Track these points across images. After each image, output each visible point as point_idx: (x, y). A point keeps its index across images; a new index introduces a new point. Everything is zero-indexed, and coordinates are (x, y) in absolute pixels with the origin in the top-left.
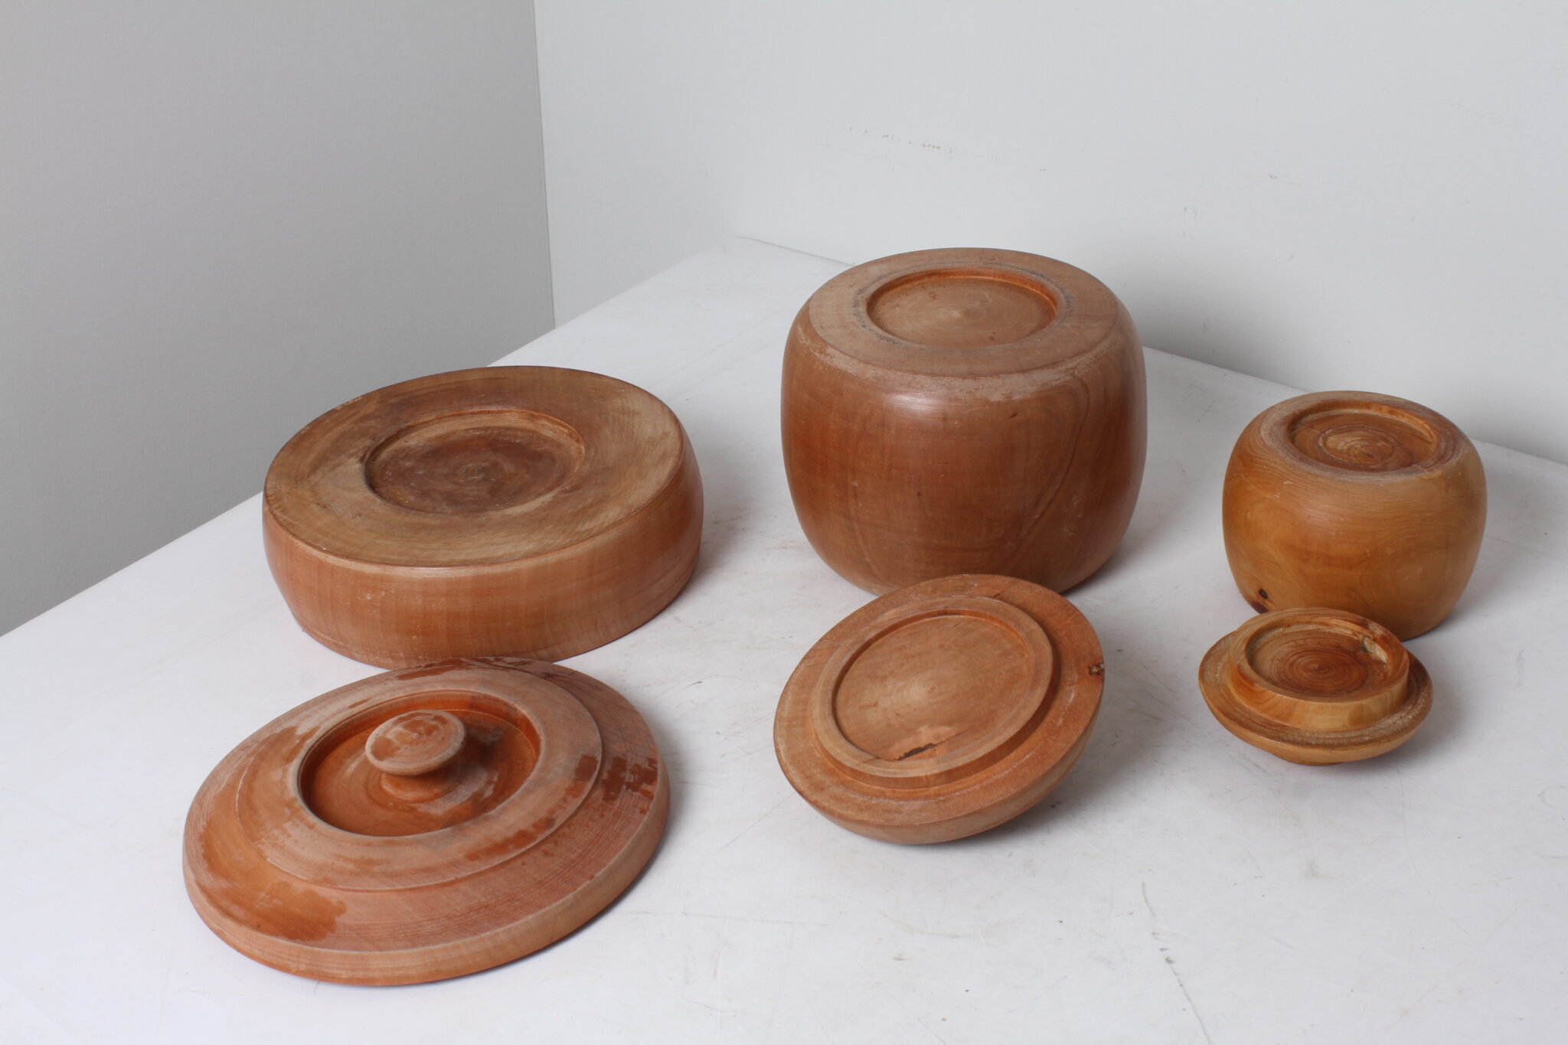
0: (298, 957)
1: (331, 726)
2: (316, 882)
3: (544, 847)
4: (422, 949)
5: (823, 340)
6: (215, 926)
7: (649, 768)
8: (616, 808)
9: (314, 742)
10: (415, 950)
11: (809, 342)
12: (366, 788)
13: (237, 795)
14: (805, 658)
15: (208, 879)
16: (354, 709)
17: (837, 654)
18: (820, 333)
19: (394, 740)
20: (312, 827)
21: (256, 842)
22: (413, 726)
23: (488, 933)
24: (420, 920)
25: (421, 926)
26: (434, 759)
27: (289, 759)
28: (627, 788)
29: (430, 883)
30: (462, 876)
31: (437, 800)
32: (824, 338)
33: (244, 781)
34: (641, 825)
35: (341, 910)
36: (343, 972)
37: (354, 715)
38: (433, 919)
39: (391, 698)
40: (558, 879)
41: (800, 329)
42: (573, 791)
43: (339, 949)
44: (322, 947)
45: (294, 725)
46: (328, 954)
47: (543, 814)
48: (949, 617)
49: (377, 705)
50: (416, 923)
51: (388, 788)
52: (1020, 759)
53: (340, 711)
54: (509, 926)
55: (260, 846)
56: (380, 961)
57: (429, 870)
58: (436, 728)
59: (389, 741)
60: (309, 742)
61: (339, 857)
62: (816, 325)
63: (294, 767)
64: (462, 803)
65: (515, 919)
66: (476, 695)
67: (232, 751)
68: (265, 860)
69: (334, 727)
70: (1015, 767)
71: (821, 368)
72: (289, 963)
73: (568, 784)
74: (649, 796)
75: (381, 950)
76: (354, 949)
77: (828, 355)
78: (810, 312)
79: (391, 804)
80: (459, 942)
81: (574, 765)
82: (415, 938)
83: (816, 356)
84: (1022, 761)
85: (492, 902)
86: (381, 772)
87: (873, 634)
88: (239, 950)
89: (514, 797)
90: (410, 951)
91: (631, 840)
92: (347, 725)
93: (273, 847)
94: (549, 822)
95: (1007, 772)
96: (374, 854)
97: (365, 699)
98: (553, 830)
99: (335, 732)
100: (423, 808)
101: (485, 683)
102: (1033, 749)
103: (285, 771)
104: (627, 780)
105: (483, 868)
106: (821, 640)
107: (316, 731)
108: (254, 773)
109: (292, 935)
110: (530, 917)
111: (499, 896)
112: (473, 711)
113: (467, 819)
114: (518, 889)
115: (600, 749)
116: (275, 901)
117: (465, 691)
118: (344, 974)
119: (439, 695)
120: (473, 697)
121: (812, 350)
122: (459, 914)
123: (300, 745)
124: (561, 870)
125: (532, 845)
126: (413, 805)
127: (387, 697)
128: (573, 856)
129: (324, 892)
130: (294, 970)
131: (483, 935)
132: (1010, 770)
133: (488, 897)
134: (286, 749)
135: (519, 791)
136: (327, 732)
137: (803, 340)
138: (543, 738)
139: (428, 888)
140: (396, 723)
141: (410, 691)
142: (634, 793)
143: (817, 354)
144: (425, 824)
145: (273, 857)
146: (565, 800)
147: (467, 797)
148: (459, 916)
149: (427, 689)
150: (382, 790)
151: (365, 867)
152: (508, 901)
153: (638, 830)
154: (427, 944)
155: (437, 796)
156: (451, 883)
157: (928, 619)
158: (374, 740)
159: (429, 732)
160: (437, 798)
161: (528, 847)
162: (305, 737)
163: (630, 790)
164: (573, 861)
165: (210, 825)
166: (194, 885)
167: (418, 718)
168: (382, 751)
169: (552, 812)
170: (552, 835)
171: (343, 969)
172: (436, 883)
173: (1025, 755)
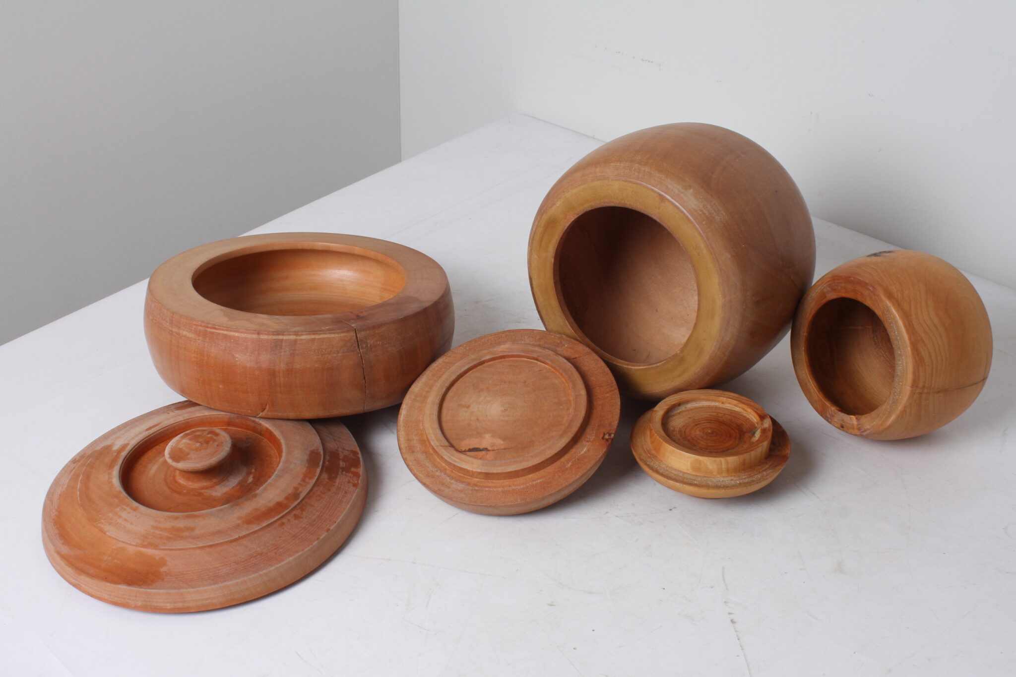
0: (136, 596)
1: (136, 443)
2: (143, 546)
3: (294, 512)
4: (221, 585)
6: (73, 581)
7: (353, 457)
8: (337, 484)
9: (126, 454)
10: (217, 586)
12: (166, 482)
13: (78, 493)
15: (65, 550)
16: (150, 431)
19: (184, 449)
20: (135, 510)
21: (97, 523)
22: (196, 438)
23: (264, 571)
24: (218, 566)
25: (219, 570)
26: (214, 459)
27: (111, 466)
28: (343, 471)
29: (222, 541)
30: (242, 535)
31: (216, 487)
33: (81, 483)
34: (355, 494)
35: (162, 562)
36: (168, 605)
37: (150, 435)
38: (226, 565)
39: (174, 422)
40: (306, 533)
42: (308, 475)
43: (164, 589)
44: (153, 589)
45: (110, 443)
46: (157, 594)
47: (290, 491)
48: (539, 363)
50: (215, 568)
51: (182, 481)
52: (533, 481)
53: (141, 433)
54: (278, 566)
55: (99, 525)
56: (192, 595)
57: (219, 533)
58: (211, 438)
59: (180, 449)
60: (124, 454)
61: (156, 528)
63: (116, 471)
64: (233, 487)
65: (281, 561)
67: (67, 465)
68: (105, 533)
69: (138, 443)
70: (528, 485)
72: (130, 601)
73: (304, 470)
74: (357, 475)
75: (194, 588)
76: (175, 588)
79: (185, 491)
80: (245, 578)
81: (306, 457)
82: (215, 578)
84: (534, 483)
85: (265, 551)
86: (176, 469)
87: (488, 357)
88: (92, 596)
89: (269, 481)
90: (213, 586)
91: (350, 504)
92: (147, 441)
93: (110, 524)
94: (295, 495)
95: (522, 487)
96: (181, 524)
98: (299, 500)
99: (139, 447)
100: (208, 492)
102: (544, 477)
103: (110, 474)
104: (341, 466)
105: (256, 529)
107: (127, 447)
108: (88, 477)
109: (130, 582)
110: (291, 558)
111: (268, 547)
112: (236, 428)
113: (239, 498)
114: (280, 541)
115: (321, 447)
116: (115, 561)
118: (169, 606)
122: (243, 560)
123: (117, 456)
124: (307, 527)
125: (286, 511)
126: (200, 491)
128: (314, 517)
129: (150, 551)
130: (133, 606)
131: (261, 573)
132: (524, 486)
133: (262, 547)
134: (107, 460)
135: (273, 477)
136: (134, 447)
138: (282, 441)
139: (221, 544)
140: (183, 438)
142: (347, 474)
144: (211, 503)
145: (111, 531)
146: (304, 480)
147: (236, 484)
148: (243, 562)
150: (176, 482)
151: (176, 534)
152: (276, 549)
153: (353, 498)
154: (224, 581)
155: (216, 484)
156: (236, 540)
157: (526, 359)
158: (170, 449)
159: (207, 442)
160: (216, 485)
161: (284, 513)
162: (119, 451)
163: (344, 473)
164: (315, 520)
165: (60, 512)
166: (56, 555)
167: (198, 433)
168: (177, 456)
169: (296, 489)
170: (298, 504)
171: (167, 603)
172: (225, 540)
173: (538, 479)
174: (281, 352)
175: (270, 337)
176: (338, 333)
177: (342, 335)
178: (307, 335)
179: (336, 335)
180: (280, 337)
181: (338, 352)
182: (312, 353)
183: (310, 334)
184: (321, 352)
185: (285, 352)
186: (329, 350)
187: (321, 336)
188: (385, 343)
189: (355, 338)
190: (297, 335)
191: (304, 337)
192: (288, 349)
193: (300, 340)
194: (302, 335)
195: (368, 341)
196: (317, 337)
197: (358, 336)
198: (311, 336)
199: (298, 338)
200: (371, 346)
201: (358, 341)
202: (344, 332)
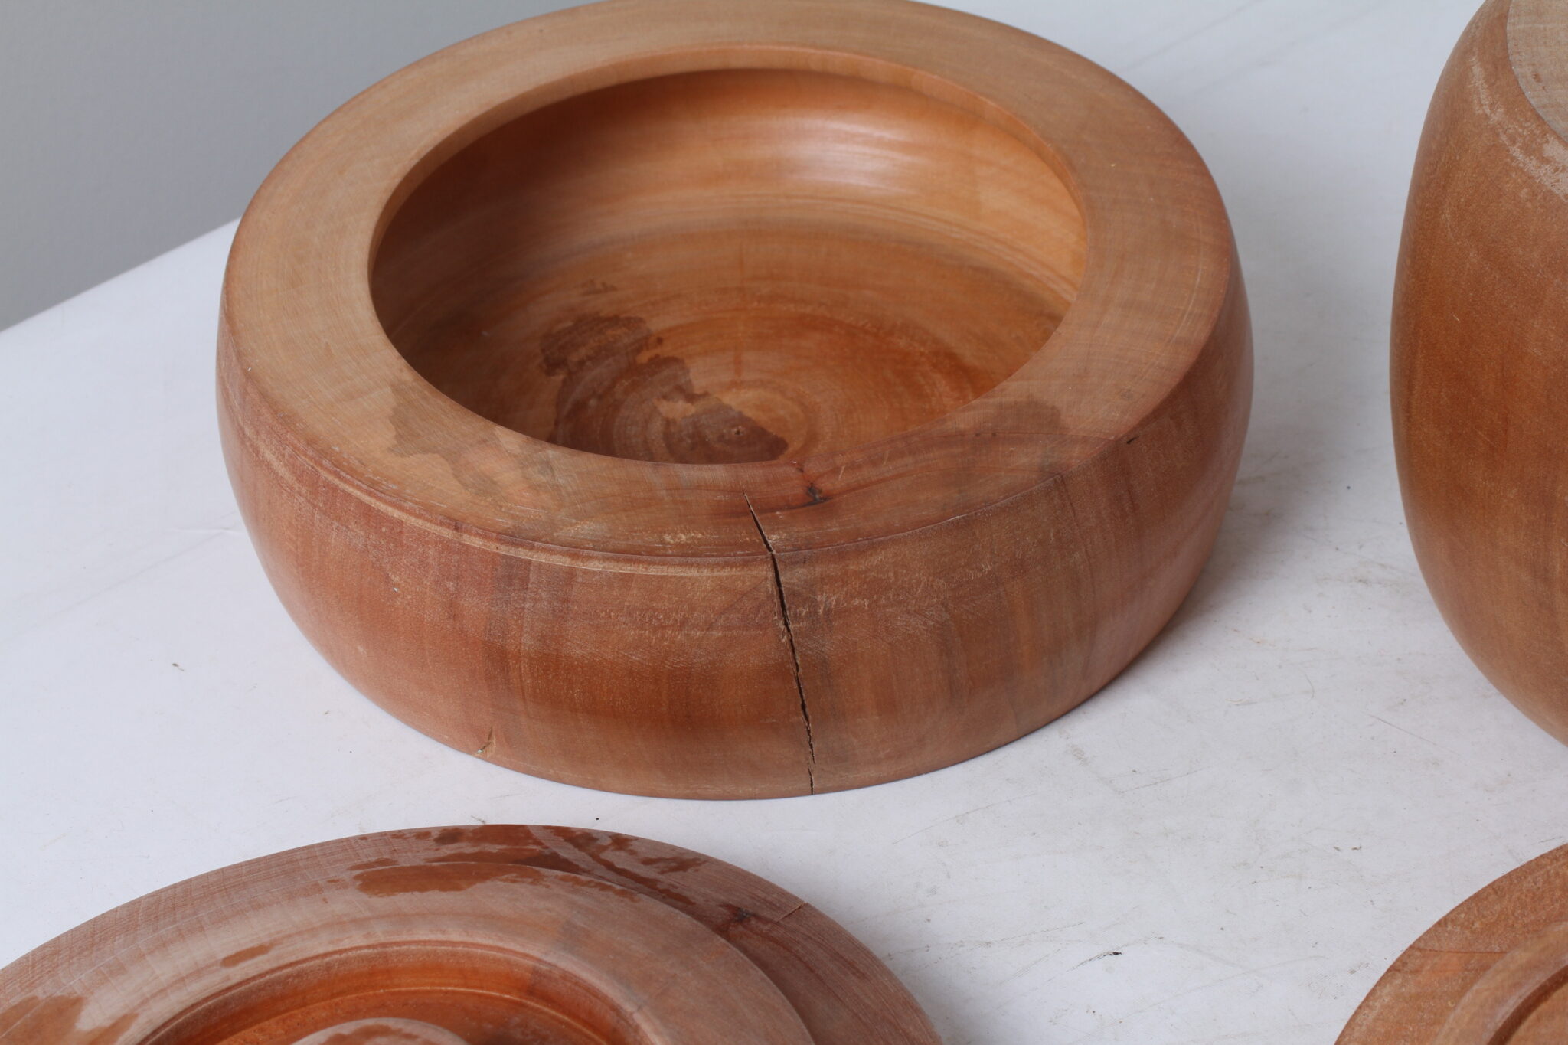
1: (168, 1016)
5: (1539, 117)
11: (1498, 116)
14: (1393, 970)
17: (1482, 987)
18: (1534, 97)
32: (1541, 112)
37: (229, 989)
39: (331, 948)
41: (1477, 71)
45: (79, 991)
49: (291, 964)
53: (198, 972)
62: (1522, 70)
66: (544, 968)
69: (174, 1018)
71: (1524, 193)
77: (1547, 161)
78: (1509, 28)
83: (1513, 159)
97: (266, 940)
101: (571, 938)
106: (1442, 923)
112: (532, 1004)
117: (515, 953)
119: (454, 954)
120: (535, 972)
121: (1504, 138)
127: (318, 945)
136: (155, 1032)
137: (1483, 102)
141: (380, 933)
143: (1516, 152)
149: (423, 933)
174: (524, 600)
175: (493, 547)
176: (712, 567)
177: (725, 573)
178: (605, 559)
179: (706, 572)
180: (522, 554)
181: (710, 626)
182: (623, 619)
183: (617, 560)
184: (651, 617)
185: (536, 601)
186: (679, 617)
187: (654, 571)
188: (883, 601)
189: (770, 585)
190: (574, 556)
191: (595, 566)
192: (544, 595)
193: (586, 572)
194: (590, 558)
195: (819, 598)
196: (640, 570)
197: (782, 579)
198: (620, 565)
199: (579, 565)
200: (827, 612)
201: (780, 592)
202: (732, 565)
